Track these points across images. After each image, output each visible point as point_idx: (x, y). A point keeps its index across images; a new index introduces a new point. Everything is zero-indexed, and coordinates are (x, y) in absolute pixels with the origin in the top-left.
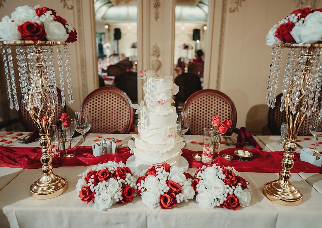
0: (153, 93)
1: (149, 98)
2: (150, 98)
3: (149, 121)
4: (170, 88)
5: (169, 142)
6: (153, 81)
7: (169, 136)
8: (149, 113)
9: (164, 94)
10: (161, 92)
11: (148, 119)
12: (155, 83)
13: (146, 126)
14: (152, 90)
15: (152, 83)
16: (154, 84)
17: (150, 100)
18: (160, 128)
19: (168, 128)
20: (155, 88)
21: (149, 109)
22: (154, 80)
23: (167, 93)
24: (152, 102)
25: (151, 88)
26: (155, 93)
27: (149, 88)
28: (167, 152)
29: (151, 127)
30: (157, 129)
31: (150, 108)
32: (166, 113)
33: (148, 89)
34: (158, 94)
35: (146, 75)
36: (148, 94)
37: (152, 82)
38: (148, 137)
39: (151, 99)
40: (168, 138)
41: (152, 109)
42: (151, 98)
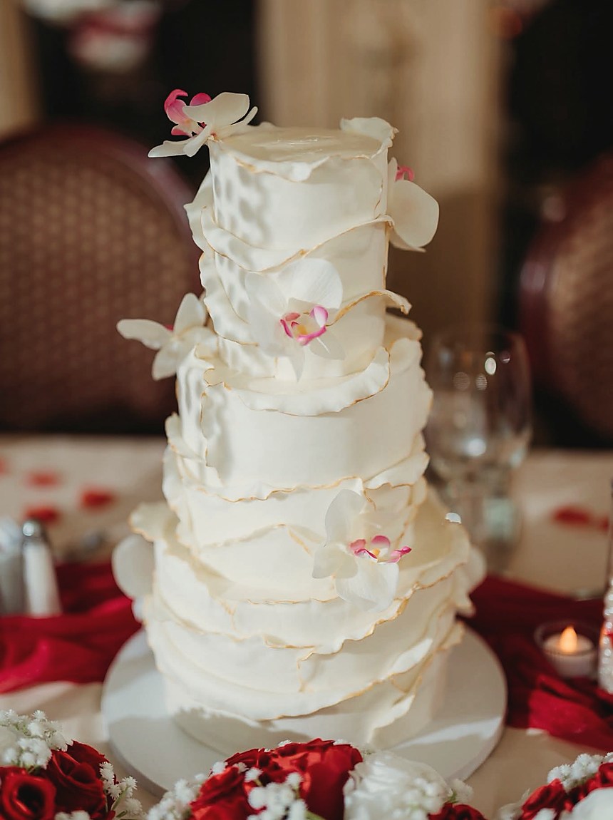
0: (247, 259)
1: (226, 286)
2: (231, 289)
3: (223, 443)
4: (367, 219)
5: (357, 584)
6: (244, 176)
7: (359, 547)
8: (224, 396)
9: (321, 263)
10: (303, 253)
11: (217, 429)
12: (260, 188)
13: (211, 473)
14: (239, 234)
15: (241, 191)
16: (253, 197)
17: (235, 305)
18: (301, 490)
19: (358, 487)
20: (262, 226)
21: (229, 360)
22: (251, 173)
23: (342, 254)
24: (242, 316)
25: (233, 223)
26: (262, 260)
27: (227, 226)
28: (349, 645)
29: (241, 482)
30: (276, 494)
31: (235, 357)
32: (338, 398)
33: (221, 227)
34: (285, 268)
35: (202, 125)
36: (221, 262)
37: (237, 183)
38: (227, 544)
39: (241, 295)
40: (357, 557)
41: (245, 359)
42: (238, 286)
